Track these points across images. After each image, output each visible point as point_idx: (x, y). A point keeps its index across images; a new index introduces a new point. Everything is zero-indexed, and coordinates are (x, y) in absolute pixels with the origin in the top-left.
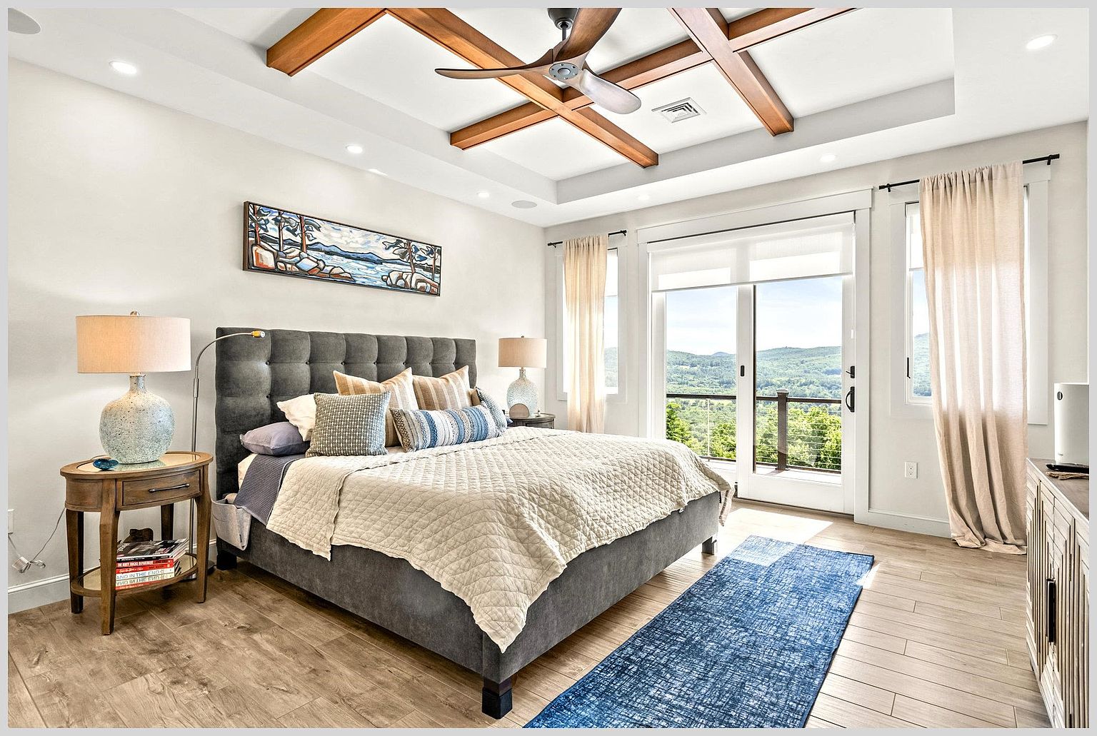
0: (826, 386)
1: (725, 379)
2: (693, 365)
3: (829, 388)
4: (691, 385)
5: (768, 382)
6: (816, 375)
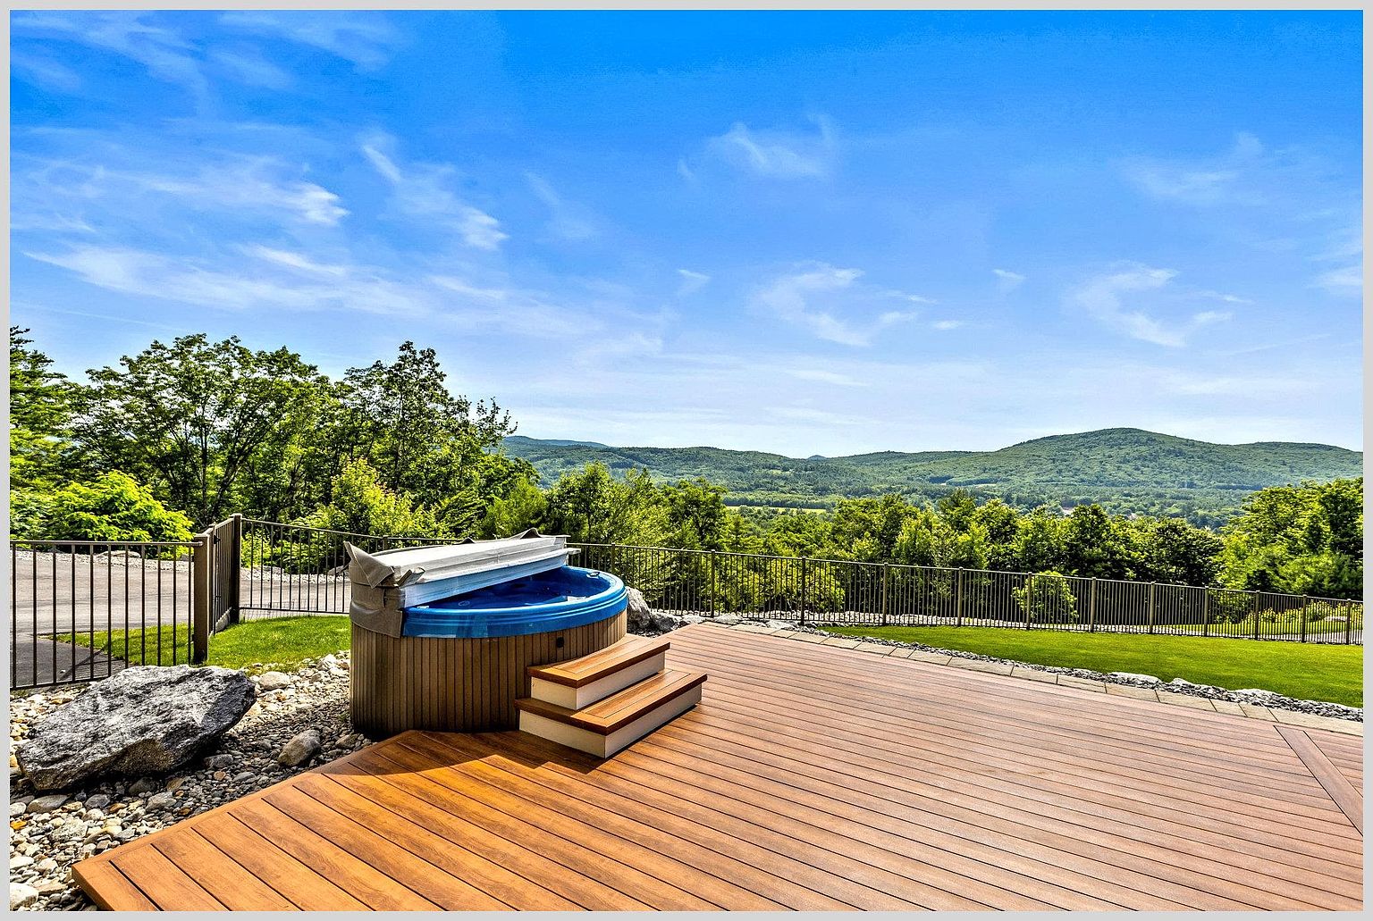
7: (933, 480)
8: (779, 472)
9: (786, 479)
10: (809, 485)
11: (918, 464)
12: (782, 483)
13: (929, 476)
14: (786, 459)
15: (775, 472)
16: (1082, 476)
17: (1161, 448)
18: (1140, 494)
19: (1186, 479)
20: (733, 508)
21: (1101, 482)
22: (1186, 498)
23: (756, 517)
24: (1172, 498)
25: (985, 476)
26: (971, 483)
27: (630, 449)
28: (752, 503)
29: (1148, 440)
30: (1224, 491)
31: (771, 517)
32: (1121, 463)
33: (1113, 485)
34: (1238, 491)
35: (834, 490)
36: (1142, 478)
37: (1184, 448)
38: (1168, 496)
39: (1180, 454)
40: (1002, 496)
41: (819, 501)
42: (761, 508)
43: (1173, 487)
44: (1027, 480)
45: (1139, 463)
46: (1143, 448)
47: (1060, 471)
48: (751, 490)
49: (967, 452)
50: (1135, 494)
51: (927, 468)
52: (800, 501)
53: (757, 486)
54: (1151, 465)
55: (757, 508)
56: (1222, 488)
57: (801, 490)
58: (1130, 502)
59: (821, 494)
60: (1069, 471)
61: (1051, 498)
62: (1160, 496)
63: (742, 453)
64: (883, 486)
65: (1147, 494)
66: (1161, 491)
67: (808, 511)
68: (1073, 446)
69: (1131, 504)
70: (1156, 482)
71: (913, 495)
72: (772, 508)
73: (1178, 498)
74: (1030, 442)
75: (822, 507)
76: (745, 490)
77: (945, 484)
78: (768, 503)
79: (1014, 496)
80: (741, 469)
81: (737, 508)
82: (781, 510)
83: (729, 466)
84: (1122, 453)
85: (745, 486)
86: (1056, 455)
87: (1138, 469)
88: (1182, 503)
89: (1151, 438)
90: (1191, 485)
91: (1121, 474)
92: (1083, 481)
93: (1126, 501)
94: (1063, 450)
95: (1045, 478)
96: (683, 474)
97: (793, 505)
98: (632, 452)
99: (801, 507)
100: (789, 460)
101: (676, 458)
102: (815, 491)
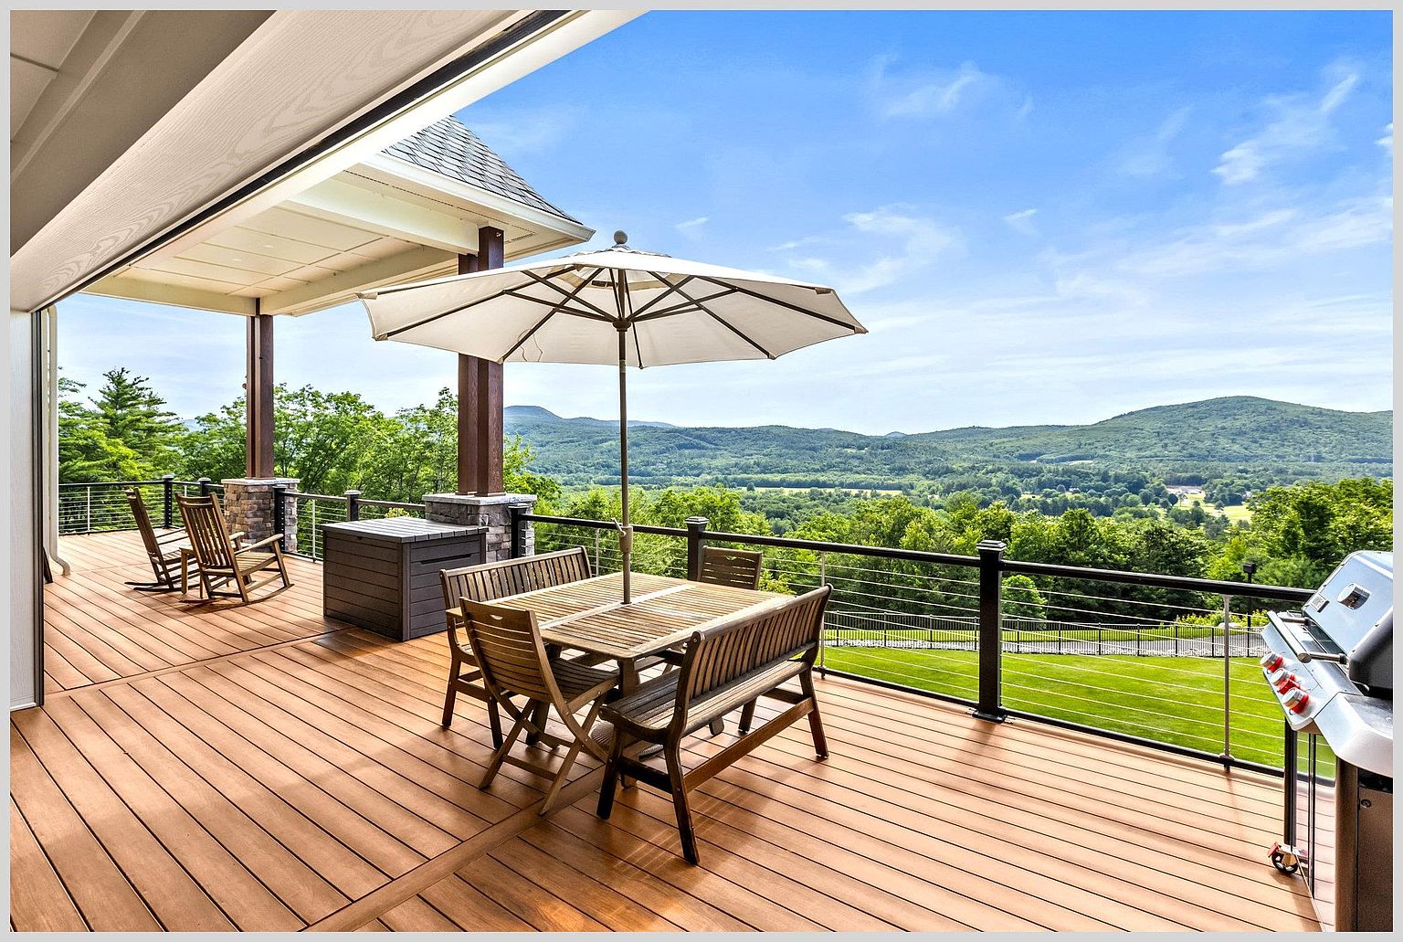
0: (1016, 474)
1: (897, 465)
2: (860, 448)
3: (1020, 476)
4: (857, 472)
5: (947, 468)
6: (1007, 461)
7: (1022, 457)
8: (854, 451)
9: (861, 458)
10: (885, 465)
11: (1005, 440)
12: (856, 463)
13: (1017, 453)
14: (861, 437)
15: (849, 450)
16: (1191, 451)
17: (1282, 418)
18: (1257, 469)
19: (1312, 452)
20: (803, 490)
21: (1213, 457)
22: (1312, 474)
23: (827, 500)
24: (1294, 474)
25: (1079, 452)
26: (1064, 460)
27: (697, 429)
28: (824, 485)
29: (1268, 409)
30: (1356, 465)
31: (843, 500)
32: (1236, 435)
33: (1228, 460)
34: (1374, 465)
35: (912, 469)
36: (1260, 452)
37: (1310, 417)
38: (1290, 471)
39: (1305, 424)
40: (1097, 474)
41: (897, 481)
42: (832, 490)
43: (1297, 461)
44: (1128, 455)
45: (1257, 435)
46: (1262, 418)
47: (1166, 445)
48: (824, 471)
49: (1060, 426)
50: (1252, 470)
51: (1017, 444)
52: (876, 482)
53: (830, 466)
54: (1271, 436)
55: (828, 490)
56: (1354, 461)
57: (877, 470)
58: (1246, 479)
59: (898, 474)
60: (1176, 445)
61: (1154, 475)
62: (1281, 471)
63: (815, 431)
64: (966, 465)
65: (1265, 470)
66: (1281, 465)
67: (883, 493)
68: (1180, 417)
69: (1246, 481)
70: (1278, 456)
71: (999, 474)
72: (844, 490)
73: (1302, 473)
74: (1131, 413)
75: (899, 487)
76: (816, 471)
77: (1035, 462)
78: (842, 485)
79: (1111, 473)
80: (814, 449)
81: (808, 490)
82: (854, 492)
83: (802, 445)
84: (1238, 424)
85: (817, 467)
86: (1160, 428)
87: (1256, 442)
88: (1306, 479)
89: (1271, 406)
90: (1319, 458)
91: (1236, 447)
92: (1191, 455)
93: (1240, 478)
94: (1169, 422)
95: (1148, 453)
96: (752, 455)
97: (867, 487)
98: (699, 432)
99: (876, 488)
100: (865, 437)
101: (745, 438)
102: (892, 471)
